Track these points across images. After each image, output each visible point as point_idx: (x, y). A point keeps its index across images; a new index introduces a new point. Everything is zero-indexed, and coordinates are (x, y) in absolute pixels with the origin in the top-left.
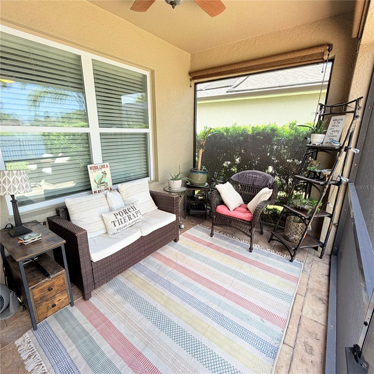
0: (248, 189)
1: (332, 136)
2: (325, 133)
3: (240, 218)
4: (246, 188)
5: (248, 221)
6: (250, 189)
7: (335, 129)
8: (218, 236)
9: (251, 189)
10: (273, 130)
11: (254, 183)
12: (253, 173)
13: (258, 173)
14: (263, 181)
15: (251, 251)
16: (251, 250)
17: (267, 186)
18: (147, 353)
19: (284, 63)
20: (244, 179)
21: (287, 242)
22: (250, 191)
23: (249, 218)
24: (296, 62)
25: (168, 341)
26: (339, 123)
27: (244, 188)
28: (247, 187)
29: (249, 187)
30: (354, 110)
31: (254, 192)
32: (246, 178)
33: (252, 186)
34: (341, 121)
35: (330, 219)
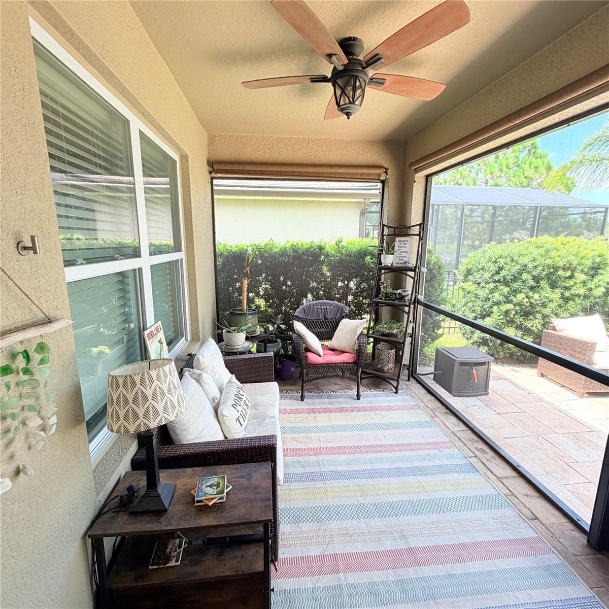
0: (319, 325)
1: (401, 257)
2: (393, 254)
3: (342, 362)
4: (317, 325)
5: (351, 363)
6: (322, 325)
7: (403, 250)
8: (310, 397)
9: (324, 325)
10: (321, 248)
11: (327, 316)
12: (321, 304)
13: (328, 303)
14: (336, 311)
15: (358, 399)
16: (358, 396)
17: (343, 318)
18: (414, 543)
19: (344, 177)
20: (312, 314)
21: (384, 374)
22: (323, 327)
23: (351, 358)
24: (357, 177)
25: (413, 519)
26: (405, 244)
27: (314, 325)
28: (318, 322)
29: (321, 322)
30: (418, 233)
31: (328, 327)
32: (314, 313)
33: (324, 320)
34: (407, 243)
35: (411, 338)
